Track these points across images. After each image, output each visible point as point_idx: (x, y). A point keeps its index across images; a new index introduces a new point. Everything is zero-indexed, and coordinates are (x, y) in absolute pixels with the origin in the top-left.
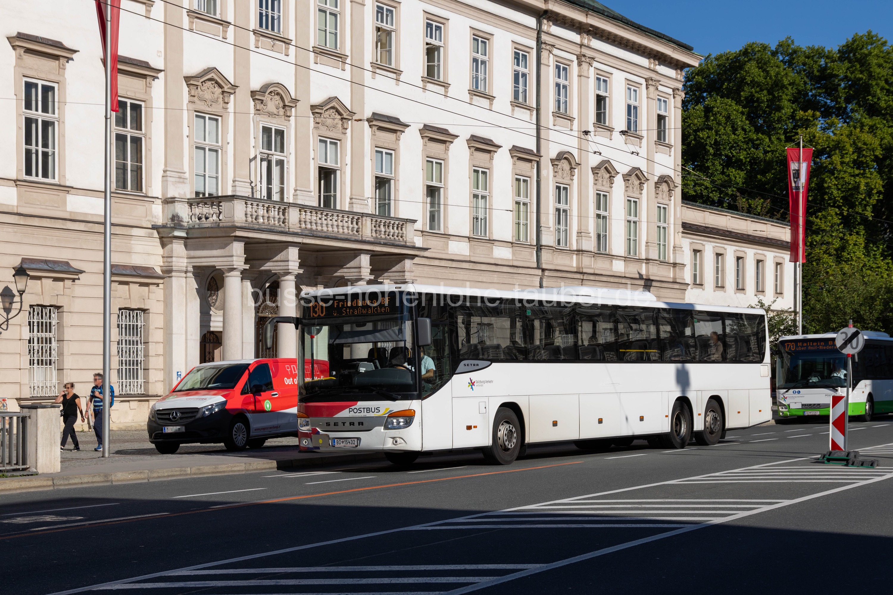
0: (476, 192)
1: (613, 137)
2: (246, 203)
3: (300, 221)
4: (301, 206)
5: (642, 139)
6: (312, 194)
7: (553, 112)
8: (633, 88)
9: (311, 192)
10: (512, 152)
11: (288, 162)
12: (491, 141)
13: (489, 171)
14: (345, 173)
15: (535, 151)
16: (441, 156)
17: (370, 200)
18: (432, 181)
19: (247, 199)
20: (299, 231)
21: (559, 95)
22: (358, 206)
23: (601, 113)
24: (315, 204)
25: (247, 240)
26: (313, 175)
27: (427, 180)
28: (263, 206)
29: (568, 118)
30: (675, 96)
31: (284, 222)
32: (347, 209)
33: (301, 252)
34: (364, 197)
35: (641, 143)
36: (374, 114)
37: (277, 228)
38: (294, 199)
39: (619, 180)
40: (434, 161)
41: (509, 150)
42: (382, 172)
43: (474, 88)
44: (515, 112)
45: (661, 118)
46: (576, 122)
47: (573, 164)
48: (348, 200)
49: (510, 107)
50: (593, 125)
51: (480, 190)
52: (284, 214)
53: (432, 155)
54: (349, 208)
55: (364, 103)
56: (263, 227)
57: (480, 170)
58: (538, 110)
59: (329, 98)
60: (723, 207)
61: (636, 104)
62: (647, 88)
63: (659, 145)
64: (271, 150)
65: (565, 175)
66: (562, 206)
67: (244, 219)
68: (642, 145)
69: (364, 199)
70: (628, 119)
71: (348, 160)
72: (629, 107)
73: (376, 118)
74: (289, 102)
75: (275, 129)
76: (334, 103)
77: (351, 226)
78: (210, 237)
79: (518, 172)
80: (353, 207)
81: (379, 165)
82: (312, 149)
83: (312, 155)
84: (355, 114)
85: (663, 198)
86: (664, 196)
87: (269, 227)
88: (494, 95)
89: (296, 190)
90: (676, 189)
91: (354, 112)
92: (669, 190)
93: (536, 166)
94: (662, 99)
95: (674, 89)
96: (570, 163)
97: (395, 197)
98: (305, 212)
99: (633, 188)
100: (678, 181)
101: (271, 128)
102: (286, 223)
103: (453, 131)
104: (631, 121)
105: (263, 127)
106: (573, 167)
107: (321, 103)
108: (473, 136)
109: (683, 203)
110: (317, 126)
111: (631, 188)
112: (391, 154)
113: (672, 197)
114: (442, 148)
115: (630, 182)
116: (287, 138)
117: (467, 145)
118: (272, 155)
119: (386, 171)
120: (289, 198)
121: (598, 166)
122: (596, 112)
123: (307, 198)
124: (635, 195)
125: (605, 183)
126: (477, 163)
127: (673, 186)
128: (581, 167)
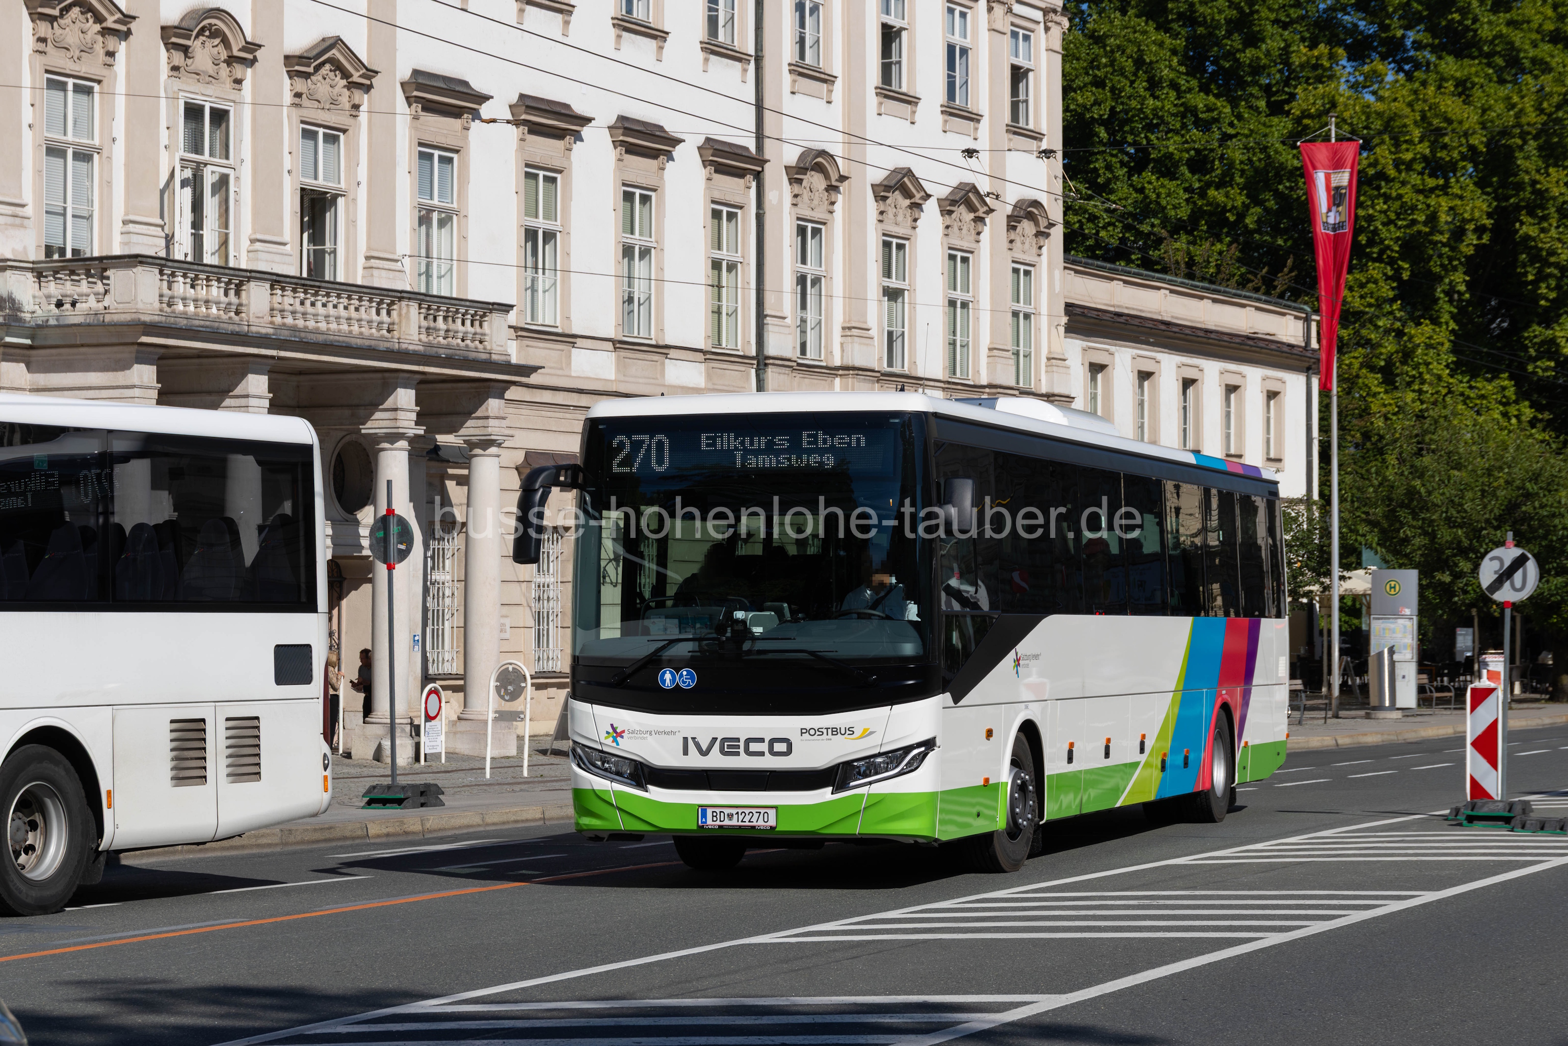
0: (629, 239)
1: (917, 117)
2: (161, 273)
3: (272, 310)
4: (274, 278)
5: (978, 121)
6: (288, 247)
7: (790, 65)
8: (958, 9)
9: (284, 244)
10: (703, 152)
11: (237, 178)
12: (661, 128)
13: (657, 196)
14: (354, 200)
15: (753, 149)
16: (556, 164)
17: (407, 261)
18: (537, 217)
19: (163, 262)
20: (271, 331)
21: (802, 25)
22: (384, 273)
23: (891, 63)
24: (291, 270)
25: (162, 351)
26: (290, 206)
27: (526, 215)
28: (185, 276)
29: (823, 76)
30: (1050, 24)
31: (237, 313)
32: (359, 282)
33: (274, 376)
34: (394, 253)
35: (976, 129)
36: (416, 73)
37: (225, 326)
38: (249, 259)
39: (931, 208)
40: (541, 173)
41: (699, 148)
42: (432, 199)
43: (624, 13)
44: (710, 64)
45: (1018, 75)
46: (839, 84)
47: (834, 176)
48: (361, 261)
49: (701, 55)
50: (874, 91)
51: (637, 235)
52: (238, 293)
53: (537, 160)
54: (363, 277)
55: (395, 50)
56: (197, 323)
57: (638, 192)
58: (759, 59)
59: (324, 40)
60: (1129, 261)
61: (967, 43)
62: (990, 9)
63: (1015, 133)
64: (202, 153)
65: (816, 202)
66: (811, 268)
67: (157, 305)
68: (980, 134)
69: (396, 257)
70: (949, 76)
71: (362, 173)
72: (951, 49)
73: (420, 81)
74: (240, 50)
75: (211, 108)
76: (334, 51)
77: (375, 317)
78: (82, 346)
79: (718, 196)
80: (372, 275)
81: (425, 184)
82: (286, 150)
83: (287, 163)
84: (377, 72)
85: (1025, 251)
86: (1027, 246)
87: (208, 323)
88: (666, 30)
89: (253, 241)
90: (1052, 231)
91: (376, 69)
92: (1039, 234)
93: (754, 184)
94: (1021, 32)
95: (1046, 11)
96: (827, 177)
97: (459, 255)
98: (283, 289)
99: (960, 229)
100: (1056, 212)
101: (203, 106)
102: (243, 315)
103: (579, 108)
104: (954, 82)
105: (186, 103)
106: (834, 183)
107: (306, 51)
108: (622, 118)
109: (1066, 260)
110: (297, 100)
111: (956, 229)
112: (450, 160)
113: (1044, 249)
114: (558, 144)
115: (954, 216)
116: (235, 126)
117: (609, 140)
118: (206, 165)
119: (440, 196)
120: (241, 259)
121: (885, 183)
122: (880, 61)
123: (277, 258)
124: (965, 245)
125: (900, 218)
126: (632, 178)
127: (1046, 224)
128: (850, 185)
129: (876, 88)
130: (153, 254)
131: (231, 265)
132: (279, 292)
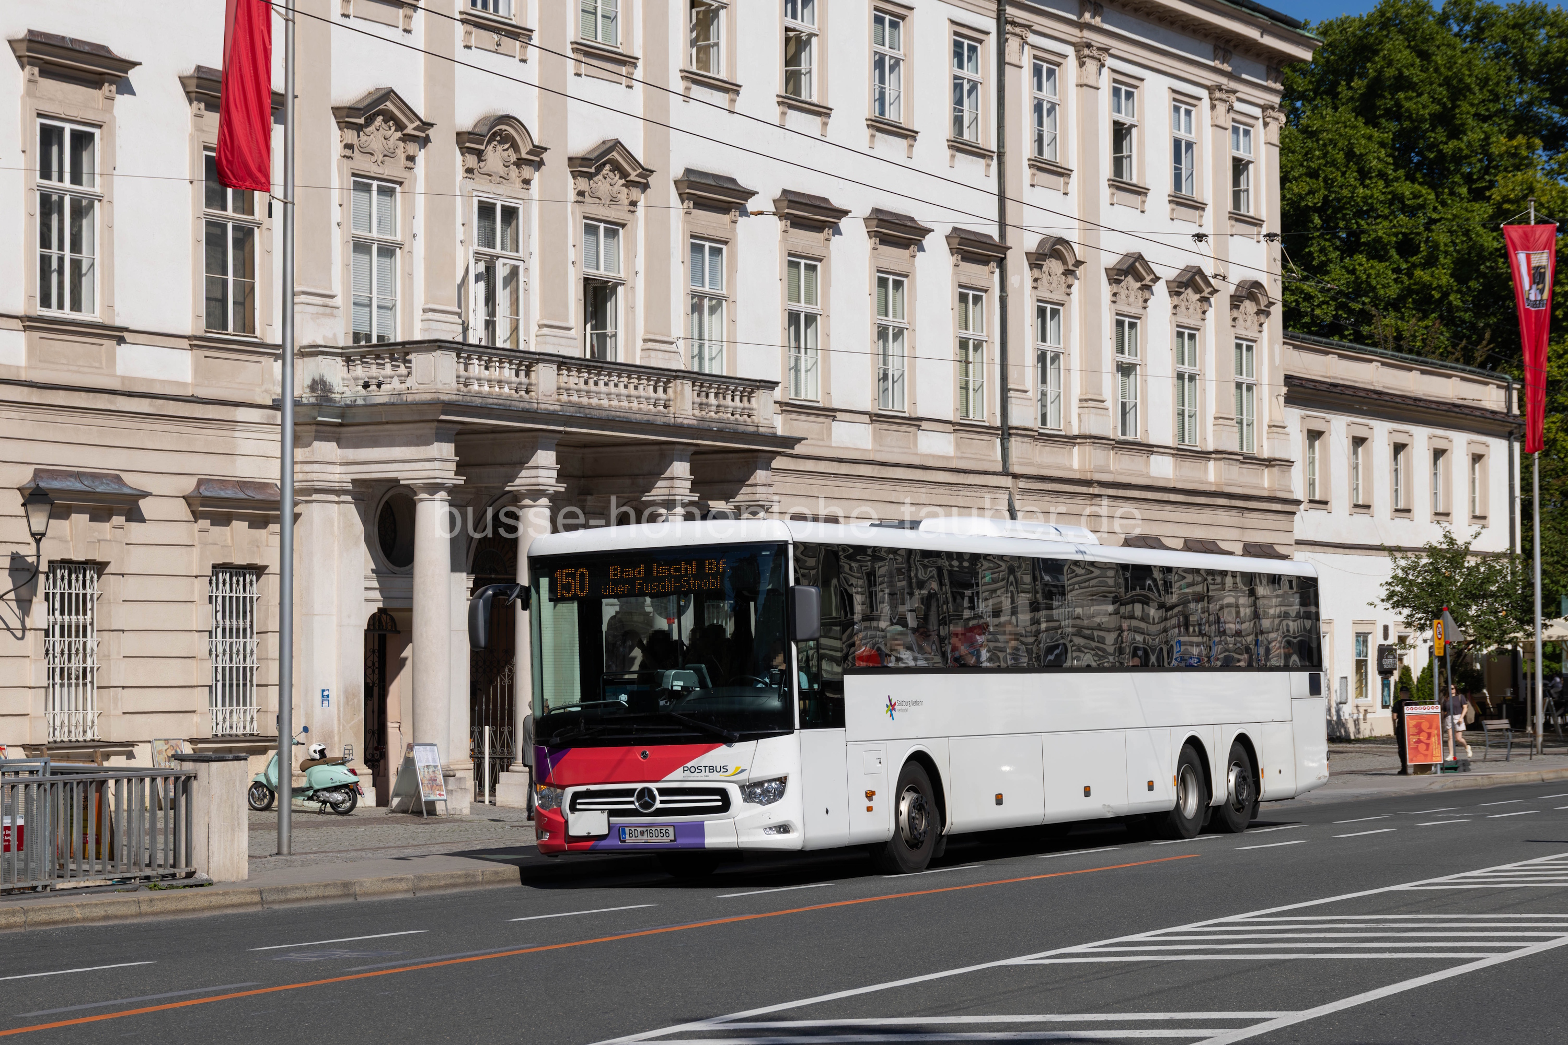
0: (883, 320)
1: (1147, 207)
2: (458, 356)
3: (559, 388)
4: (561, 359)
5: (1203, 209)
6: (573, 331)
7: (1029, 160)
8: (1183, 107)
9: (569, 329)
10: (950, 240)
11: (526, 269)
12: (912, 219)
13: (908, 281)
14: (633, 288)
15: (996, 237)
16: (816, 252)
17: (681, 343)
18: (799, 301)
19: (460, 346)
20: (558, 408)
21: (1040, 123)
22: (660, 354)
23: (1122, 157)
24: (577, 353)
25: (460, 427)
26: (574, 294)
27: (789, 300)
28: (479, 359)
29: (1059, 170)
30: (1268, 120)
31: (527, 392)
32: (638, 363)
33: (561, 449)
34: (669, 336)
35: (1201, 216)
36: (688, 171)
37: (517, 403)
38: (537, 343)
39: (1160, 289)
40: (803, 262)
41: (946, 237)
42: (703, 286)
43: (877, 114)
44: (956, 159)
45: (1239, 167)
46: (1074, 177)
47: (1071, 261)
48: (639, 344)
49: (948, 152)
50: (1107, 183)
51: (891, 317)
52: (527, 375)
53: (799, 249)
54: (641, 358)
55: (668, 151)
56: (491, 401)
57: (891, 278)
58: (1001, 155)
59: (604, 142)
60: (1343, 337)
61: (1192, 137)
62: (1213, 107)
63: (1237, 220)
64: (494, 248)
65: (1054, 285)
66: (1050, 345)
67: (454, 385)
68: (1204, 221)
69: (671, 340)
70: (1176, 168)
71: (640, 264)
72: (1177, 143)
73: (692, 179)
74: (527, 153)
75: (502, 206)
76: (614, 153)
77: (652, 394)
78: (387, 423)
79: (964, 280)
80: (649, 356)
81: (697, 274)
82: (571, 243)
83: (572, 255)
84: (652, 172)
85: (1247, 328)
86: (1249, 323)
87: (501, 401)
88: (916, 129)
89: (541, 326)
90: (1272, 309)
91: (651, 168)
92: (1259, 312)
93: (997, 271)
94: (1242, 127)
95: (1264, 108)
96: (1065, 262)
97: (728, 336)
98: (569, 370)
99: (1187, 309)
100: (1275, 291)
101: (495, 204)
102: (533, 393)
103: (837, 202)
104: (1180, 174)
105: (479, 201)
106: (1071, 268)
107: (589, 153)
108: (876, 211)
109: (1285, 336)
110: (580, 199)
111: (1183, 308)
112: (720, 250)
113: (1265, 326)
114: (820, 236)
115: (1182, 297)
116: (524, 222)
117: (865, 230)
118: (498, 257)
119: (710, 283)
120: (531, 342)
121: (1118, 267)
122: (1113, 156)
123: (563, 341)
124: (1192, 323)
125: (1132, 299)
126: (886, 265)
127: (1266, 303)
128: (1085, 269)
129: (1109, 180)
130: (451, 339)
131: (522, 348)
132: (565, 372)
